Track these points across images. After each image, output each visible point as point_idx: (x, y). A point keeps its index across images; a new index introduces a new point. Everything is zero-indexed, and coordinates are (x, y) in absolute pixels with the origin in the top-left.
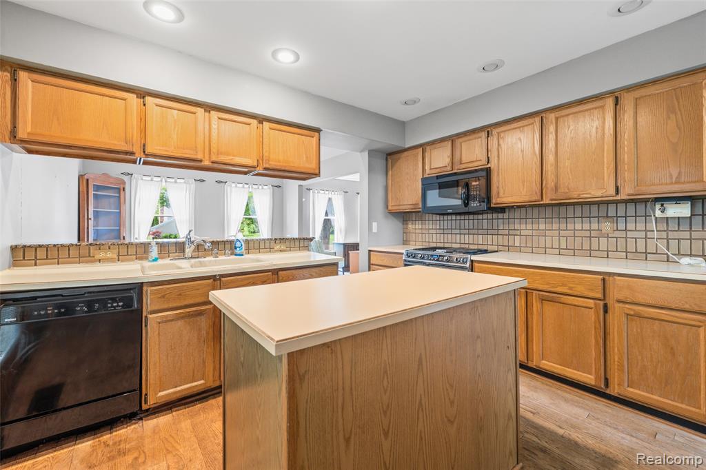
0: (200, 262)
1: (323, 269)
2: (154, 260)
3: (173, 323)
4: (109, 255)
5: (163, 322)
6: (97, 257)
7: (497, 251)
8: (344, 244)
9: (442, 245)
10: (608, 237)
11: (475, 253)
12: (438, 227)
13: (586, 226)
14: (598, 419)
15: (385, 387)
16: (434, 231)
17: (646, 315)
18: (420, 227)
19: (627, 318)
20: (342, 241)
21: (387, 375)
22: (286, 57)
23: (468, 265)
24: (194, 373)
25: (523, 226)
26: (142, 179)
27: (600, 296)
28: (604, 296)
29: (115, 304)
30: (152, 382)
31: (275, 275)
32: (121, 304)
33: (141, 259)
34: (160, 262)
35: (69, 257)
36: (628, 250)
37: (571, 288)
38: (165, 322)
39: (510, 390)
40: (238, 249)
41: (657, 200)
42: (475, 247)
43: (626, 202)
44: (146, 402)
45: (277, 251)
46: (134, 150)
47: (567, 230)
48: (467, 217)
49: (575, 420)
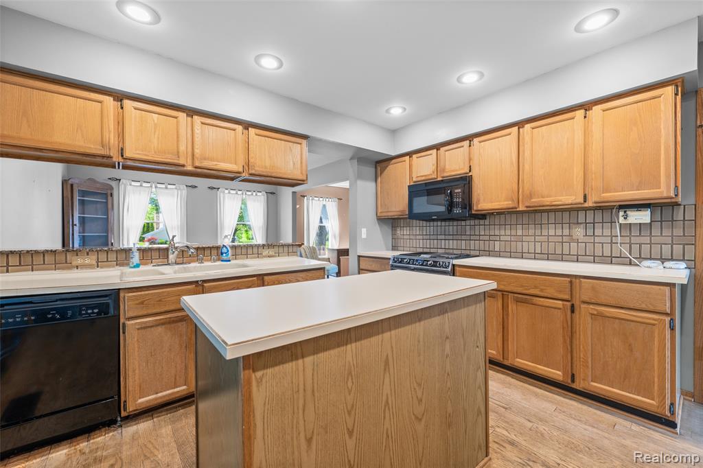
0: (184, 267)
1: (310, 274)
2: (134, 267)
3: (152, 329)
4: (87, 261)
5: (141, 328)
6: (74, 263)
7: (478, 256)
8: (338, 250)
9: (428, 250)
10: (578, 242)
11: (456, 258)
12: (424, 233)
13: (559, 232)
14: (564, 412)
15: (350, 388)
16: (421, 237)
17: (608, 315)
18: (408, 233)
19: (592, 318)
20: (336, 247)
21: (352, 376)
22: (269, 63)
23: (449, 269)
24: (175, 379)
25: (502, 232)
26: (131, 185)
27: (567, 297)
28: (571, 297)
29: (90, 311)
30: (131, 389)
31: (261, 280)
32: (96, 311)
33: (122, 265)
34: (142, 268)
35: (44, 263)
36: (596, 255)
37: (542, 290)
38: (145, 328)
39: (479, 387)
40: (224, 255)
41: (621, 207)
42: (459, 252)
43: (594, 209)
44: (125, 410)
45: (265, 257)
46: (112, 155)
47: (541, 235)
48: (451, 223)
49: (542, 413)
